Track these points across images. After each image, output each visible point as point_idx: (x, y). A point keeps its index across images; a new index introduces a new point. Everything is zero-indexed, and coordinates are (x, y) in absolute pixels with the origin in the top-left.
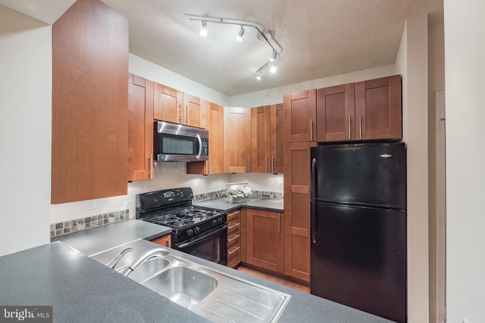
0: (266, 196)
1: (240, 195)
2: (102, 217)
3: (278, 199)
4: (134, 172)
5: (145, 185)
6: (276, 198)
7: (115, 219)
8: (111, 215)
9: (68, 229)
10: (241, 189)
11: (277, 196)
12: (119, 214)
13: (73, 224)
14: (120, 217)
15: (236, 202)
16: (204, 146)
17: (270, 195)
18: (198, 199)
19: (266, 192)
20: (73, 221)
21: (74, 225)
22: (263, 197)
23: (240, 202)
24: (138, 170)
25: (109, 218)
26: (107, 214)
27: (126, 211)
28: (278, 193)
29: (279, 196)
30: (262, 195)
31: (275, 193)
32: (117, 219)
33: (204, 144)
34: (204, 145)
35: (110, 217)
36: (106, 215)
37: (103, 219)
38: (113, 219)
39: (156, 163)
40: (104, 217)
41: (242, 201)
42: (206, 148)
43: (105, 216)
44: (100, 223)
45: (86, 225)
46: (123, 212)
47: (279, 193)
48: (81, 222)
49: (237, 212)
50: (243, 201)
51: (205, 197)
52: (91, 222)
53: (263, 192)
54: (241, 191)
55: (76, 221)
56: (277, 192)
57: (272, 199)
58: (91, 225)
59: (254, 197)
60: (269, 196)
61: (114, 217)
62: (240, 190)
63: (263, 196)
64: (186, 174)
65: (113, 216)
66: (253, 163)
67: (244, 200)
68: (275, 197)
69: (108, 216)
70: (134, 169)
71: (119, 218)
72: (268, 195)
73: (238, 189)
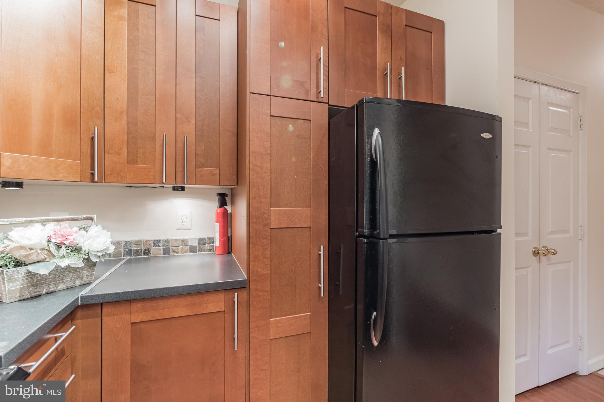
0: (137, 252)
1: (64, 263)
3: (177, 254)
6: (172, 254)
10: (68, 237)
11: (175, 248)
15: (44, 291)
17: (153, 250)
19: (138, 243)
22: (129, 257)
23: (61, 286)
28: (176, 240)
29: (180, 247)
30: (125, 251)
31: (167, 241)
41: (74, 281)
47: (179, 239)
49: (65, 335)
50: (78, 283)
53: (126, 242)
54: (68, 247)
56: (174, 238)
57: (157, 257)
59: (110, 261)
60: (149, 251)
62: (66, 243)
63: (130, 253)
66: (109, 153)
67: (81, 278)
68: (166, 251)
72: (145, 250)
73: (53, 240)
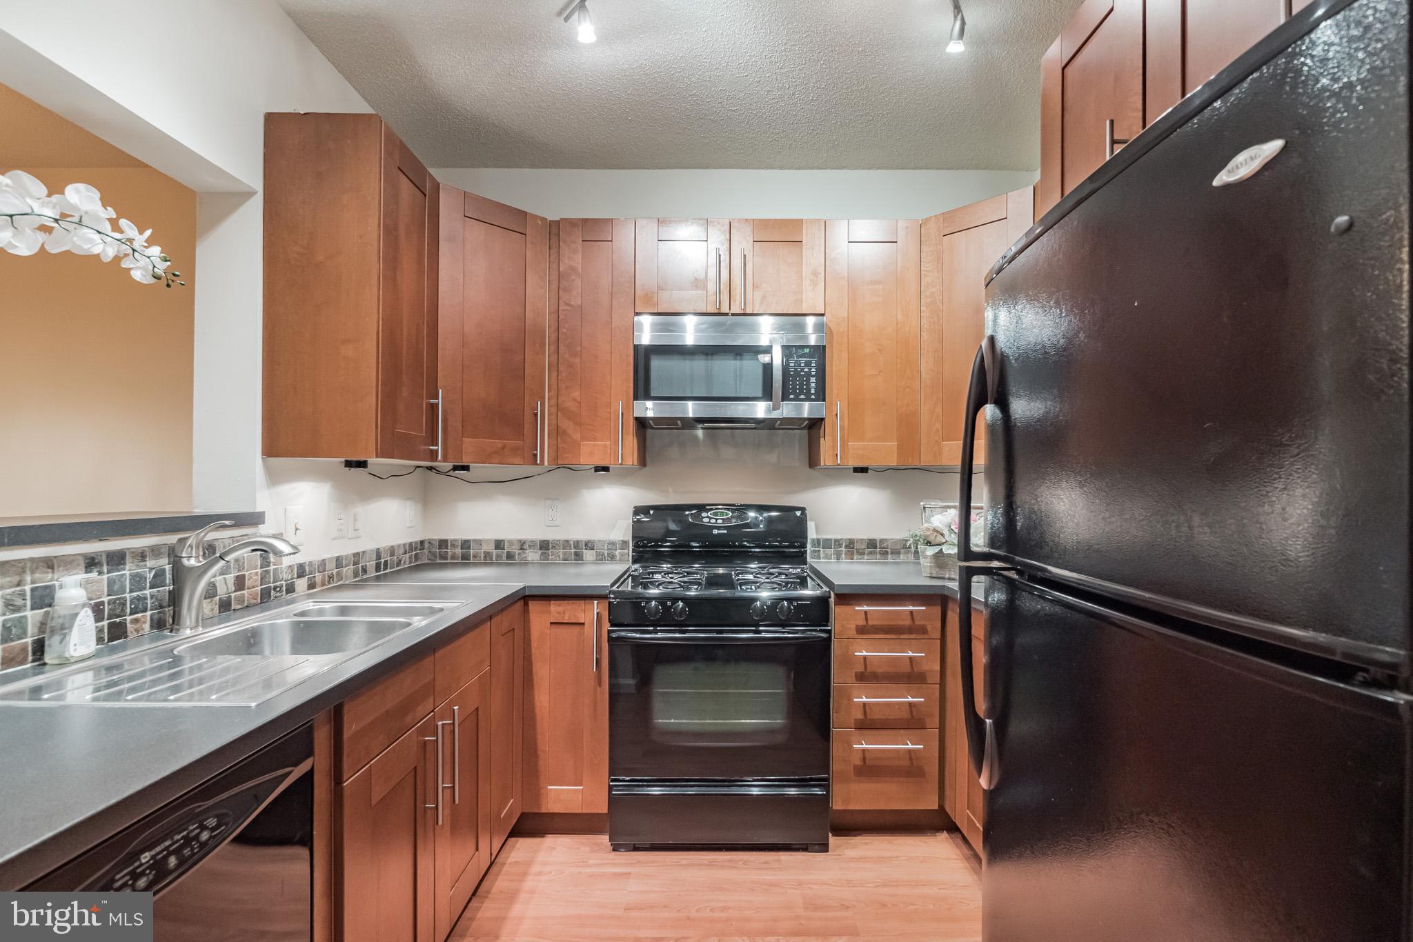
2: (571, 546)
4: (583, 445)
5: (670, 489)
7: (597, 554)
8: (589, 545)
9: (513, 554)
12: (604, 546)
13: (519, 548)
14: (608, 554)
16: (806, 370)
18: (857, 552)
20: (520, 541)
21: (521, 549)
24: (595, 439)
25: (585, 551)
26: (581, 541)
27: (621, 542)
32: (600, 557)
33: (802, 365)
34: (806, 366)
35: (586, 549)
36: (578, 542)
37: (573, 551)
38: (593, 555)
39: (704, 433)
40: (575, 547)
42: (813, 376)
43: (577, 544)
44: (566, 557)
45: (542, 554)
46: (613, 543)
48: (532, 544)
49: (916, 609)
51: (889, 550)
52: (550, 551)
55: (524, 543)
58: (550, 557)
61: (594, 552)
64: (808, 469)
65: (593, 549)
69: (582, 547)
70: (584, 438)
71: (606, 555)
